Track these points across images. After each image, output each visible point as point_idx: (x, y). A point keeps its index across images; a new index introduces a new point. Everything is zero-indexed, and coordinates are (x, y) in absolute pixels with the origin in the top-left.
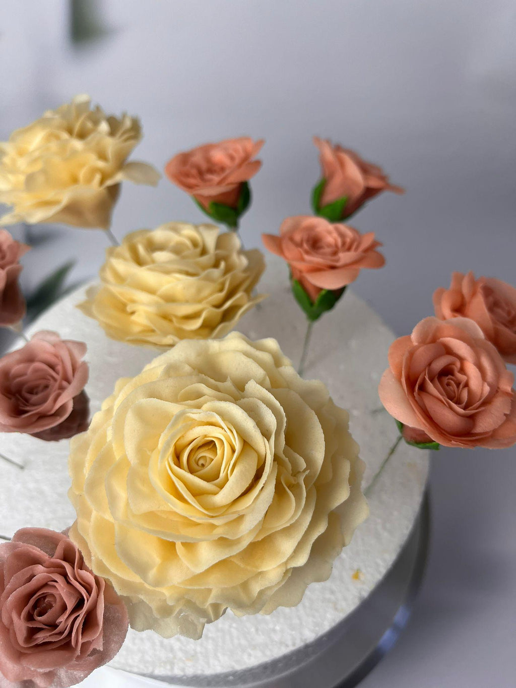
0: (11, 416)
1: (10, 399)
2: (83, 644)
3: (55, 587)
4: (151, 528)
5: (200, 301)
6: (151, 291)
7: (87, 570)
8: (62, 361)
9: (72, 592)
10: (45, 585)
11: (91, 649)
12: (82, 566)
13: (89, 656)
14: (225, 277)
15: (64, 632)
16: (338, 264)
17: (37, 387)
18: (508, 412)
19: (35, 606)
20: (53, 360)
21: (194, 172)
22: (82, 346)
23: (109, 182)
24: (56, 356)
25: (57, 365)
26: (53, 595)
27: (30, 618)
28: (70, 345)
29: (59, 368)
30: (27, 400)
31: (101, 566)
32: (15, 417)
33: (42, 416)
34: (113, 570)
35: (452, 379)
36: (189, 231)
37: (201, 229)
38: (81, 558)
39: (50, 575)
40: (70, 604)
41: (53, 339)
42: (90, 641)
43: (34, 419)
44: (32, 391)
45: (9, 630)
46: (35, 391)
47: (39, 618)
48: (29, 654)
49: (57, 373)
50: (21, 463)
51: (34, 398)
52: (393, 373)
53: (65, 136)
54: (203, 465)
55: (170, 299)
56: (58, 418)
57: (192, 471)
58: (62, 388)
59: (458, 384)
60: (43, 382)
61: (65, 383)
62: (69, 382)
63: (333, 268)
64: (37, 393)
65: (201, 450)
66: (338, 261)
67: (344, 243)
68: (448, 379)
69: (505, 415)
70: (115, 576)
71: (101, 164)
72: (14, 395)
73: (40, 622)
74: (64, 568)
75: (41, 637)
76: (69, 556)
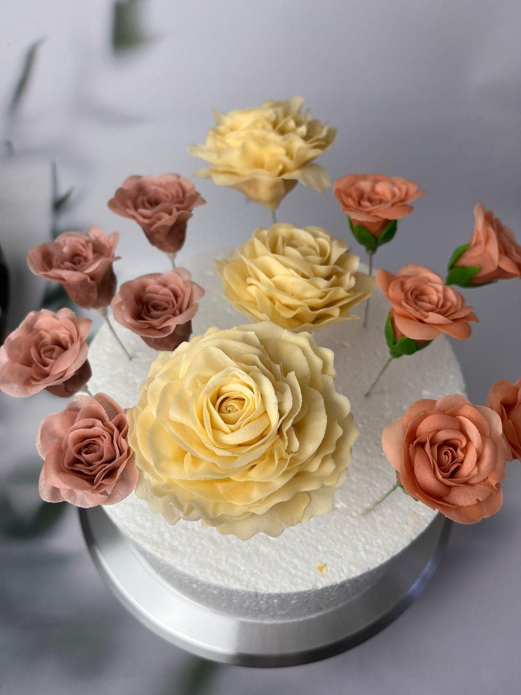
0: (133, 318)
1: (138, 305)
2: (101, 484)
3: (103, 440)
4: (177, 435)
5: (301, 299)
6: (270, 275)
7: (127, 441)
8: (184, 295)
9: (112, 450)
10: (98, 437)
11: (103, 490)
12: (125, 437)
13: (100, 493)
14: (330, 289)
15: (93, 471)
16: (426, 320)
17: (160, 306)
18: (481, 499)
19: (86, 446)
20: (180, 292)
21: (355, 194)
22: (202, 292)
23: (286, 176)
24: (182, 291)
25: (180, 297)
26: (99, 445)
27: (79, 452)
28: (194, 287)
29: (180, 299)
30: (149, 311)
31: (135, 442)
32: (135, 319)
33: (152, 327)
34: (141, 448)
35: (451, 451)
36: (324, 240)
37: (335, 242)
38: (127, 431)
39: (104, 431)
40: (106, 456)
41: (186, 277)
42: (105, 484)
43: (146, 326)
44: (156, 307)
45: (62, 451)
46: (157, 308)
47: (85, 455)
48: (67, 473)
49: (177, 302)
50: (131, 355)
51: (154, 313)
52: (405, 422)
53: (270, 127)
54: (230, 411)
55: (280, 288)
56: (162, 334)
57: (219, 411)
58: (174, 315)
59: (453, 458)
60: (166, 305)
61: (178, 312)
62: (181, 312)
63: (422, 321)
64: (158, 310)
65: (234, 401)
66: (426, 317)
67: (443, 306)
68: (449, 450)
69: (478, 500)
70: (140, 453)
71: (286, 160)
72: (143, 304)
73: (84, 457)
74: (113, 431)
75: (80, 467)
76: (121, 426)
